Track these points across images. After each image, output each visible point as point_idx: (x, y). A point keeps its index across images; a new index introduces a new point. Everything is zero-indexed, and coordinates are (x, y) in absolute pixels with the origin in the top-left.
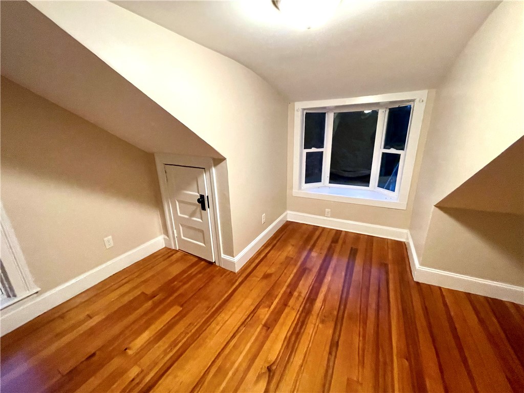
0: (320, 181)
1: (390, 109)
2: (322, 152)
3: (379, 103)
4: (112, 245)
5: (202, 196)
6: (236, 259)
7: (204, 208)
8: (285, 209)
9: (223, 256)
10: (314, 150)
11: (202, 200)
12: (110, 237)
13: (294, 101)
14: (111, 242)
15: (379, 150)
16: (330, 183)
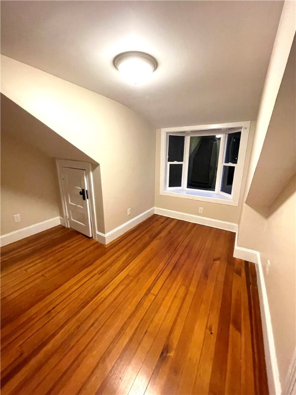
0: (180, 185)
1: (229, 134)
2: (182, 165)
3: (221, 129)
4: (20, 220)
5: (83, 190)
6: (106, 235)
7: (84, 198)
8: (153, 205)
9: (97, 232)
10: (176, 163)
11: (83, 193)
12: (18, 215)
13: (160, 128)
14: (19, 217)
15: (221, 164)
16: (187, 187)
